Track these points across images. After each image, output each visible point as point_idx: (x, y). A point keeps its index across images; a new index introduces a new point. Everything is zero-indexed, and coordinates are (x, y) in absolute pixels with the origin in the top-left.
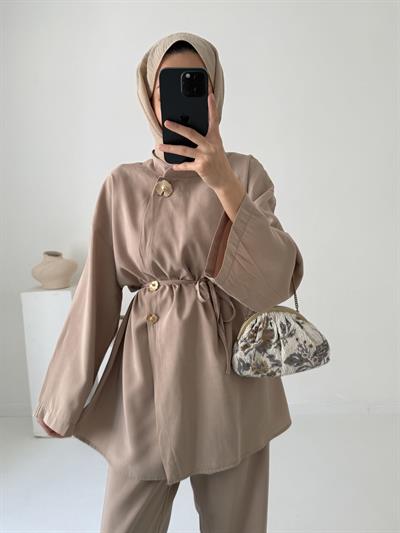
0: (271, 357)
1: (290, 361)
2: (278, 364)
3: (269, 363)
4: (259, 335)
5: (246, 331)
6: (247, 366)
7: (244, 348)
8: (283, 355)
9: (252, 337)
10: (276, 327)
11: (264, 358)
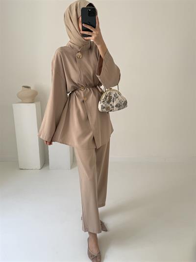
0: (111, 105)
1: (116, 106)
2: (113, 107)
3: (111, 107)
4: (108, 97)
5: (104, 96)
6: (104, 108)
7: (103, 102)
8: (115, 104)
9: (106, 98)
10: (113, 95)
11: (109, 105)
